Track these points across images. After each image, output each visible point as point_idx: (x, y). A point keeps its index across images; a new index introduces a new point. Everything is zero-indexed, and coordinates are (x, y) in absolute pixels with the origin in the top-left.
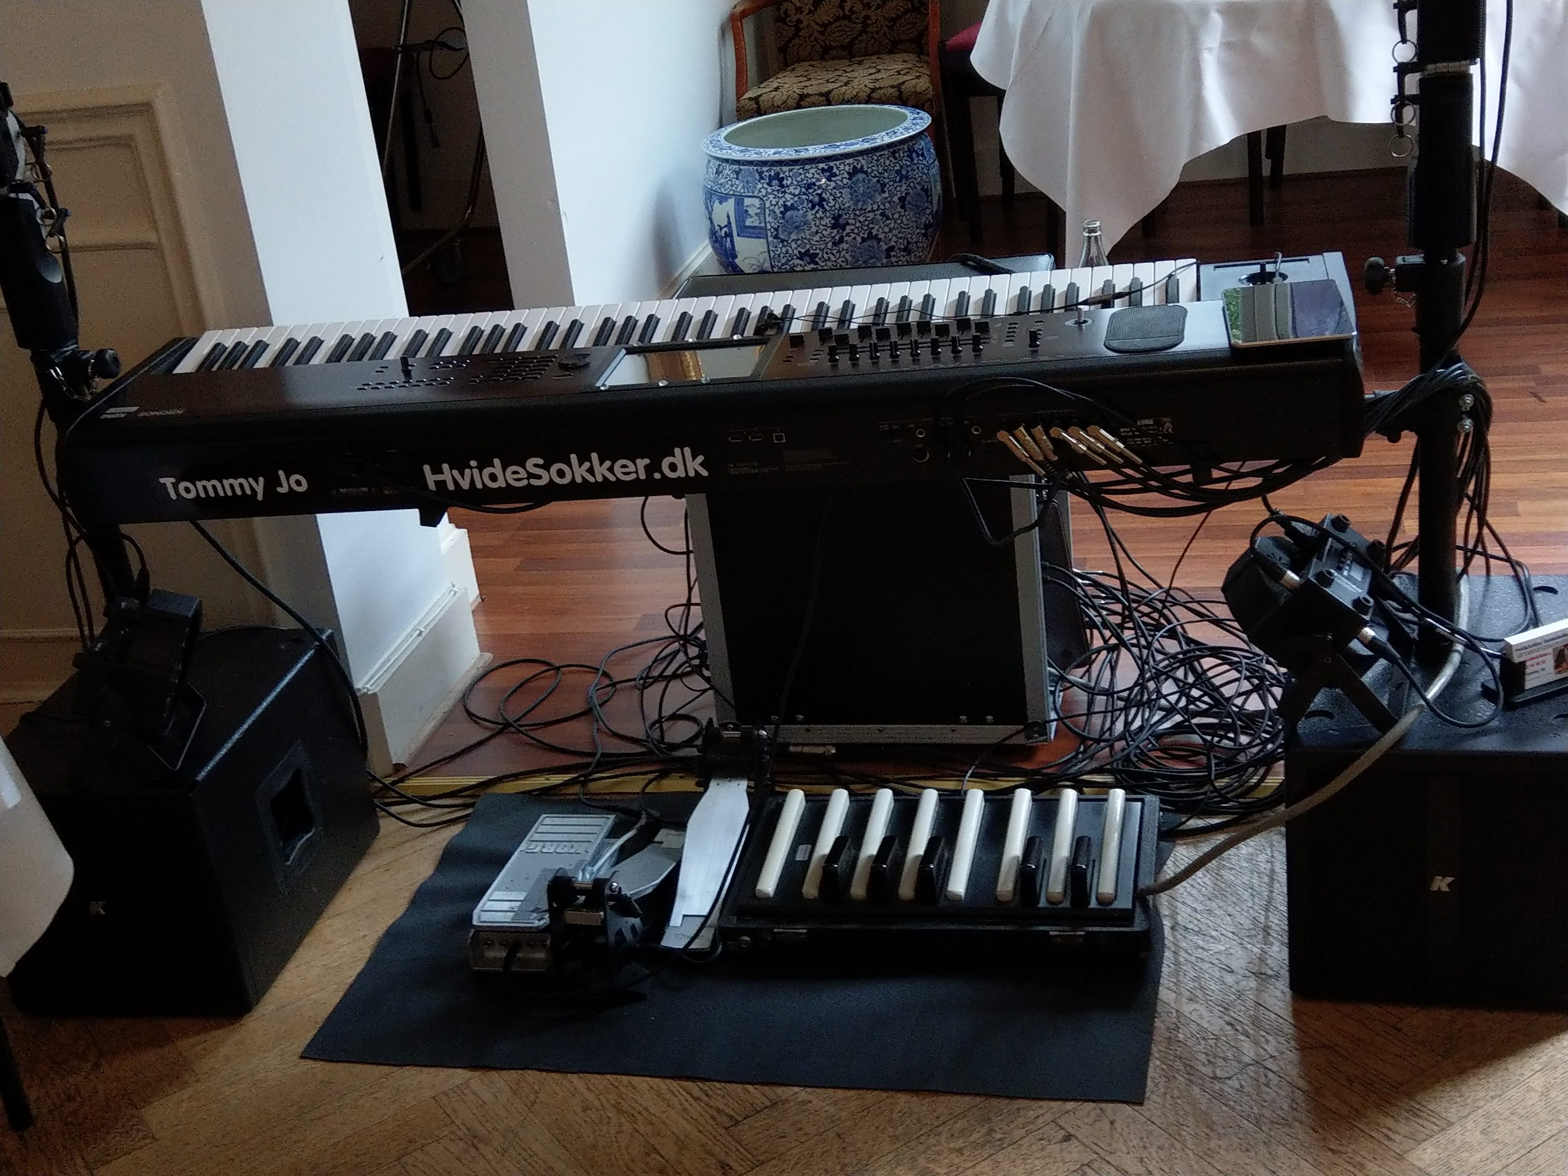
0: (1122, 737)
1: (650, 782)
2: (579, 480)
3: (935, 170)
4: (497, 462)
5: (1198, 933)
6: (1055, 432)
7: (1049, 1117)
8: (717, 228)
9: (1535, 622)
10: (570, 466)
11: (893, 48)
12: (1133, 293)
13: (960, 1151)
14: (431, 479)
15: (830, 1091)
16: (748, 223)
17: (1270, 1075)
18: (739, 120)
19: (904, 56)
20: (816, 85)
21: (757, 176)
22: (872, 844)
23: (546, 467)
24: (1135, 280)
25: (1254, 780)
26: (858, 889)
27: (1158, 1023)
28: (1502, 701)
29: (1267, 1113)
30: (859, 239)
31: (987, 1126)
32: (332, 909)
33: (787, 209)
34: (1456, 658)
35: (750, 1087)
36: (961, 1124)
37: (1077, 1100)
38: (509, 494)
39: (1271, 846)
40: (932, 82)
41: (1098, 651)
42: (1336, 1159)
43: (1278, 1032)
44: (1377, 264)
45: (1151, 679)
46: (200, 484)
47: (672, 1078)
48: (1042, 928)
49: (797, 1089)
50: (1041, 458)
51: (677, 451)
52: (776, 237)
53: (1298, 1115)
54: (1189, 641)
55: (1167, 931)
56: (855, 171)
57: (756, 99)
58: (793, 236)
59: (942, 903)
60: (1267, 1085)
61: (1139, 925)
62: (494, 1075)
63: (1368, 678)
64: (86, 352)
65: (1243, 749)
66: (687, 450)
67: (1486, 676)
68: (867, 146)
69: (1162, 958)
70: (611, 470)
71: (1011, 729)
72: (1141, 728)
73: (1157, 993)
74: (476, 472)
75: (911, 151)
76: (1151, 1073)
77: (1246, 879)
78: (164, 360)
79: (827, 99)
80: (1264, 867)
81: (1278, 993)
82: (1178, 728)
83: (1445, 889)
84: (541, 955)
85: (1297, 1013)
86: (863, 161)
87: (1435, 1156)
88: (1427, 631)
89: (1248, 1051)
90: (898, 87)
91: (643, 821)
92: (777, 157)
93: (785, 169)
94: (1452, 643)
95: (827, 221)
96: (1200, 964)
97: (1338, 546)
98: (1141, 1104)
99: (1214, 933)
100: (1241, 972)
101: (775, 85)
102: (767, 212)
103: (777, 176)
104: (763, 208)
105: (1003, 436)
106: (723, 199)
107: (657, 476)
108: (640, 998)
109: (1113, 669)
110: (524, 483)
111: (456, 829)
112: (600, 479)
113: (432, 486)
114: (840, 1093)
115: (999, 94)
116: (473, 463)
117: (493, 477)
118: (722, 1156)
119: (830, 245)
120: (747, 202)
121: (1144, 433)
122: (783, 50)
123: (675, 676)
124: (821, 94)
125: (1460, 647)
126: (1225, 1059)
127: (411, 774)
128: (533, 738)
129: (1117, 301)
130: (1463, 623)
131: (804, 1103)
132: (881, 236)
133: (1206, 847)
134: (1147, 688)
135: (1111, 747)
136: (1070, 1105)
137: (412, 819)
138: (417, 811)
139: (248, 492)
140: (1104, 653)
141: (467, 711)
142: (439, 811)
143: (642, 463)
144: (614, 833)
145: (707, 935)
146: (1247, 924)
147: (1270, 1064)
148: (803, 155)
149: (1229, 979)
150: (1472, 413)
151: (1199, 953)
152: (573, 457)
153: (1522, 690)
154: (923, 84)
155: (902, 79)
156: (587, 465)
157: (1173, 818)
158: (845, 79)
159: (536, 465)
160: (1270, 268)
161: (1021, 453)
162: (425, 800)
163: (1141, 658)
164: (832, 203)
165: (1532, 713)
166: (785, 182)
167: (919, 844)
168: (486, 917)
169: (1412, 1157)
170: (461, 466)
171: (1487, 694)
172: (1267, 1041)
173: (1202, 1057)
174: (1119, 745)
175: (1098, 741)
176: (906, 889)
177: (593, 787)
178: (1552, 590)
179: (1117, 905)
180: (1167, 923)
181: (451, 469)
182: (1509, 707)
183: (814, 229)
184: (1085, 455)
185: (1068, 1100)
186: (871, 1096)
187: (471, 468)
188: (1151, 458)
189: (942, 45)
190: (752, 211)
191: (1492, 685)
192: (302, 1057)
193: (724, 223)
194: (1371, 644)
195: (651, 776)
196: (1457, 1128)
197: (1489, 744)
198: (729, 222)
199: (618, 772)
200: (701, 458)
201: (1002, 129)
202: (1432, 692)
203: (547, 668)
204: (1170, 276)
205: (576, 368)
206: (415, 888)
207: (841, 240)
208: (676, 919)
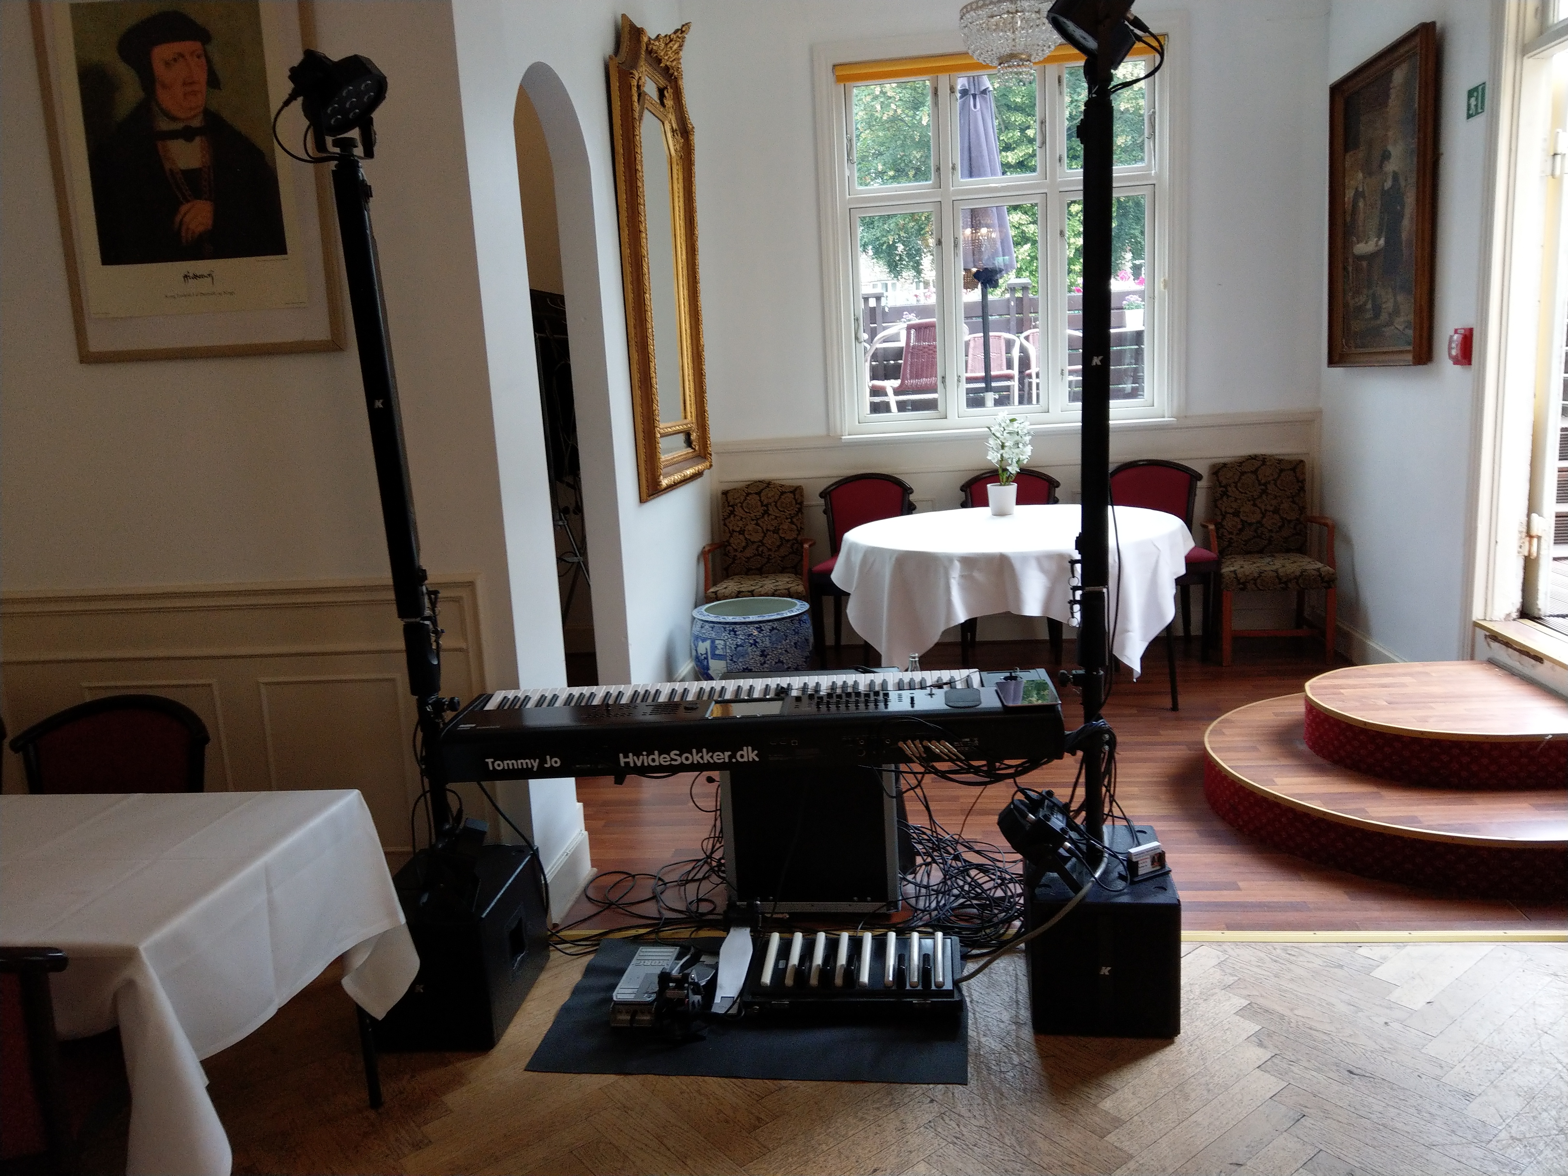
0: (935, 909)
1: (692, 933)
2: (695, 762)
3: (811, 631)
4: (656, 752)
5: (984, 1004)
6: (926, 743)
7: (920, 1092)
8: (700, 655)
9: (1139, 844)
10: (692, 755)
11: (783, 571)
12: (951, 683)
13: (878, 1109)
14: (622, 761)
15: (809, 1082)
16: (717, 652)
17: (1028, 1070)
18: (707, 603)
19: (788, 575)
20: (746, 586)
21: (723, 629)
22: (819, 958)
23: (680, 755)
24: (952, 677)
25: (1002, 931)
26: (814, 981)
27: (969, 1047)
28: (1129, 881)
29: (1028, 1087)
30: (774, 663)
31: (890, 1097)
32: (529, 997)
33: (738, 646)
34: (1105, 860)
35: (766, 1081)
36: (877, 1096)
37: (934, 1084)
38: (660, 769)
39: (1015, 963)
40: (805, 587)
41: (921, 866)
42: (1066, 1108)
43: (1029, 1050)
44: (1064, 673)
45: (949, 879)
46: (505, 762)
47: (726, 1077)
48: (908, 1000)
49: (791, 1082)
50: (918, 755)
51: (745, 748)
52: (731, 660)
53: (1045, 1088)
54: (965, 861)
55: (969, 1004)
56: (773, 629)
57: (715, 593)
58: (740, 660)
59: (857, 987)
60: (1027, 1075)
61: (957, 998)
62: (630, 1077)
63: (1068, 866)
64: (444, 698)
65: (996, 915)
66: (750, 748)
67: (1121, 868)
68: (779, 617)
69: (967, 1015)
70: (712, 757)
71: (879, 904)
72: (945, 905)
73: (967, 1032)
74: (645, 757)
75: (800, 620)
76: (969, 1069)
77: (1004, 978)
78: (479, 704)
79: (752, 593)
80: (1012, 972)
81: (1026, 1032)
82: (962, 906)
83: (1107, 974)
84: (647, 1018)
85: (1037, 1041)
86: (776, 625)
87: (1112, 1105)
88: (1091, 847)
89: (1016, 1060)
90: (788, 589)
91: (692, 950)
92: (734, 621)
93: (738, 626)
94: (1102, 853)
95: (758, 653)
96: (987, 1019)
97: (1050, 803)
98: (966, 1085)
99: (992, 1004)
100: (1008, 1022)
101: (725, 586)
102: (727, 647)
103: (733, 630)
104: (725, 645)
105: (901, 744)
106: (704, 640)
107: (734, 760)
108: (703, 1038)
109: (929, 875)
110: (668, 763)
111: (591, 957)
112: (706, 762)
113: (622, 764)
114: (814, 1083)
115: (848, 594)
116: (645, 753)
117: (653, 760)
118: (757, 1114)
119: (759, 665)
120: (717, 642)
121: (966, 744)
122: (726, 569)
123: (704, 878)
124: (749, 591)
125: (1106, 855)
126: (1005, 1063)
127: (561, 930)
128: (626, 911)
129: (945, 686)
130: (1107, 843)
131: (795, 1088)
132: (785, 661)
133: (981, 963)
134: (947, 884)
135: (930, 914)
136: (931, 1086)
137: (567, 951)
138: (570, 947)
139: (530, 766)
140: (924, 866)
141: (587, 897)
142: (580, 948)
143: (728, 754)
144: (679, 957)
145: (736, 1006)
146: (1007, 1000)
147: (1027, 1064)
148: (747, 620)
149: (1002, 1025)
150: (1108, 743)
151: (985, 1013)
152: (694, 751)
153: (1137, 875)
154: (801, 588)
155: (790, 586)
156: (700, 754)
157: (965, 949)
158: (760, 585)
159: (676, 755)
160: (1013, 674)
161: (909, 752)
162: (574, 942)
163: (944, 869)
164: (761, 644)
165: (1142, 887)
166: (737, 633)
167: (842, 958)
168: (619, 996)
169: (1101, 1106)
170: (638, 754)
171: (1121, 877)
172: (1024, 1054)
173: (994, 1062)
174: (934, 913)
175: (923, 911)
176: (839, 981)
177: (662, 935)
178: (1144, 832)
179: (945, 988)
180: (968, 1000)
181: (633, 756)
182: (1133, 883)
183: (751, 657)
184: (938, 755)
185: (929, 1084)
186: (829, 1084)
187: (643, 755)
188: (969, 757)
189: (810, 570)
190: (720, 647)
191: (1124, 873)
192: (525, 1070)
193: (704, 652)
194: (1068, 850)
195: (693, 929)
196: (1120, 1092)
197: (1125, 899)
198: (707, 652)
199: (675, 927)
200: (756, 752)
201: (848, 611)
202: (1097, 875)
203: (626, 876)
204: (968, 676)
205: (692, 709)
206: (574, 985)
207: (765, 663)
208: (717, 1000)
